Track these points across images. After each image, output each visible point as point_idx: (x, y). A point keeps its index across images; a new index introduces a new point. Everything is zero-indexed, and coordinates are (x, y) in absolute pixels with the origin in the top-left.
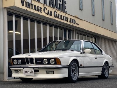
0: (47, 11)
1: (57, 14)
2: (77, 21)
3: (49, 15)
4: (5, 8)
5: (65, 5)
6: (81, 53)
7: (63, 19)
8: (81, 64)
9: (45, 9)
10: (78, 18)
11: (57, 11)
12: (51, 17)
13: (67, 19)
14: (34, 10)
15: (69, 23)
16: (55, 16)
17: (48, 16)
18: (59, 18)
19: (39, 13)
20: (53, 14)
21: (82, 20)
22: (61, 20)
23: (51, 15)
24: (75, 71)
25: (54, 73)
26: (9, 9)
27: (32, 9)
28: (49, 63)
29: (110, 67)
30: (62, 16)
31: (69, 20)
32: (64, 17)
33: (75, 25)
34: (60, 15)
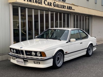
0: (47, 3)
1: (56, 4)
2: (73, 7)
3: (49, 5)
4: (10, 3)
6: (67, 43)
7: (61, 7)
8: (66, 52)
9: (46, 1)
10: (74, 5)
11: (56, 2)
12: (51, 7)
13: (64, 7)
14: (35, 3)
15: (66, 10)
16: (54, 6)
17: (48, 7)
18: (58, 7)
19: (40, 5)
20: (52, 5)
21: (78, 6)
22: (59, 8)
23: (51, 5)
24: (60, 58)
25: (40, 64)
26: (14, 4)
27: (33, 2)
28: (36, 55)
29: (94, 47)
30: (60, 5)
31: (66, 7)
32: (62, 5)
33: (72, 11)
34: (59, 5)
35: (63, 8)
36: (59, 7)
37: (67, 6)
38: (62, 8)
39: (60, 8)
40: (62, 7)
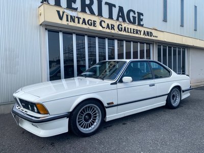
0: (106, 25)
1: (123, 27)
2: (155, 33)
3: (109, 29)
5: (142, 17)
8: (109, 102)
9: (103, 22)
10: (156, 30)
11: (122, 24)
12: (113, 31)
13: (139, 32)
14: (82, 24)
15: (142, 36)
16: (120, 30)
18: (126, 32)
19: (92, 28)
20: (116, 28)
22: (129, 34)
23: (113, 28)
26: (47, 26)
27: (79, 23)
30: (131, 29)
31: (142, 33)
32: (134, 29)
33: (152, 38)
34: (128, 28)
35: (137, 33)
36: (128, 32)
37: (144, 31)
38: (134, 33)
39: (131, 33)
40: (134, 31)
